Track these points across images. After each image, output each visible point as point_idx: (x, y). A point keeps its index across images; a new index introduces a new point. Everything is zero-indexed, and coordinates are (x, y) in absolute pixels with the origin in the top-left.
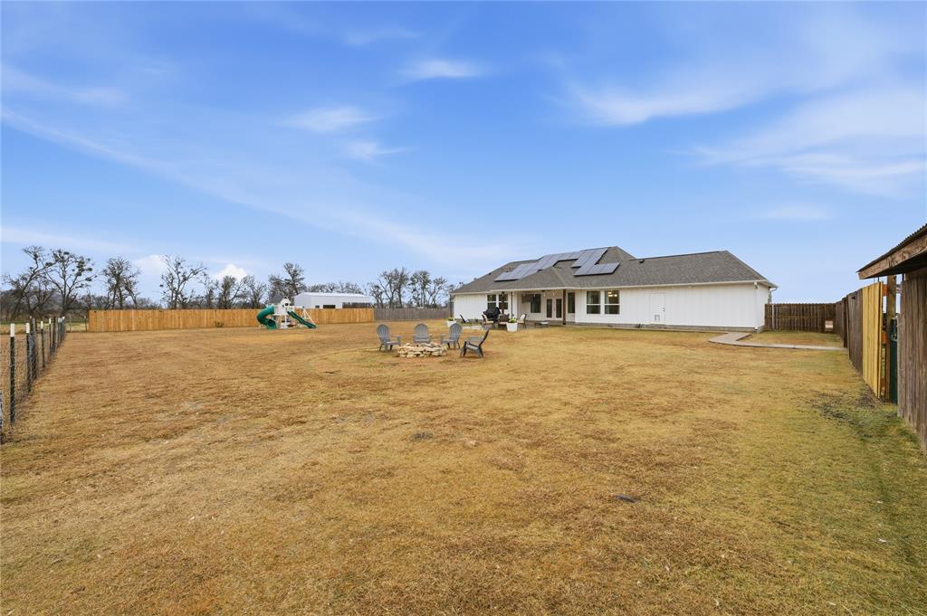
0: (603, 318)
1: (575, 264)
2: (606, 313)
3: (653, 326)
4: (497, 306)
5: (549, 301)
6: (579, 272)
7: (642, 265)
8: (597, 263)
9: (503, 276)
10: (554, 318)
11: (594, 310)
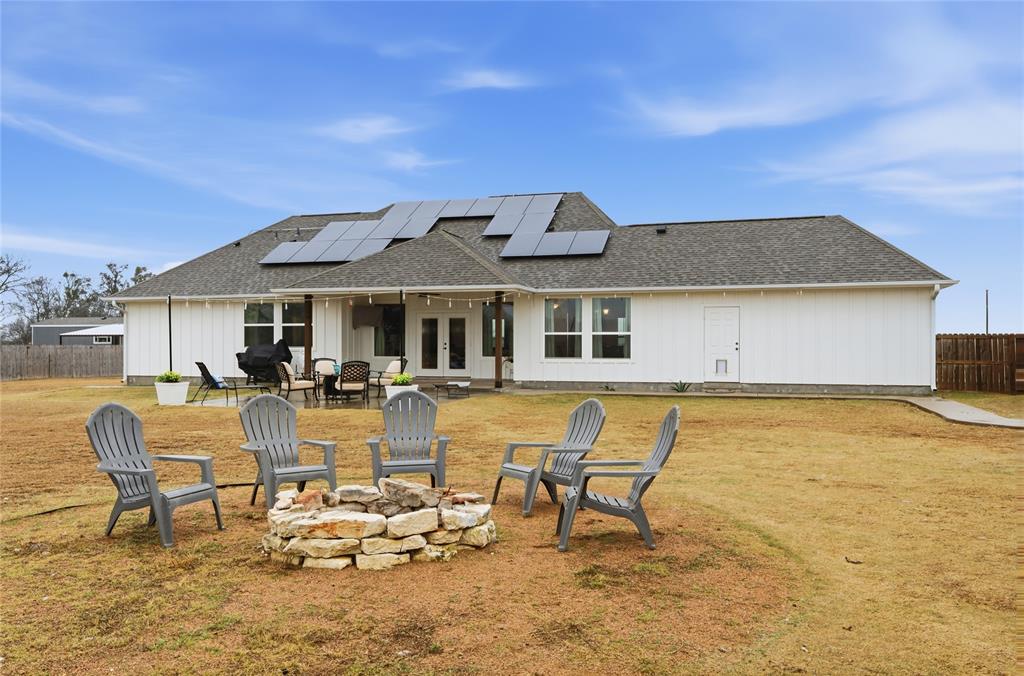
0: (587, 368)
1: (492, 229)
2: (595, 355)
3: (712, 387)
4: (278, 336)
5: (431, 325)
6: (509, 249)
7: (664, 238)
8: (550, 229)
9: (284, 252)
10: (444, 368)
11: (562, 347)
